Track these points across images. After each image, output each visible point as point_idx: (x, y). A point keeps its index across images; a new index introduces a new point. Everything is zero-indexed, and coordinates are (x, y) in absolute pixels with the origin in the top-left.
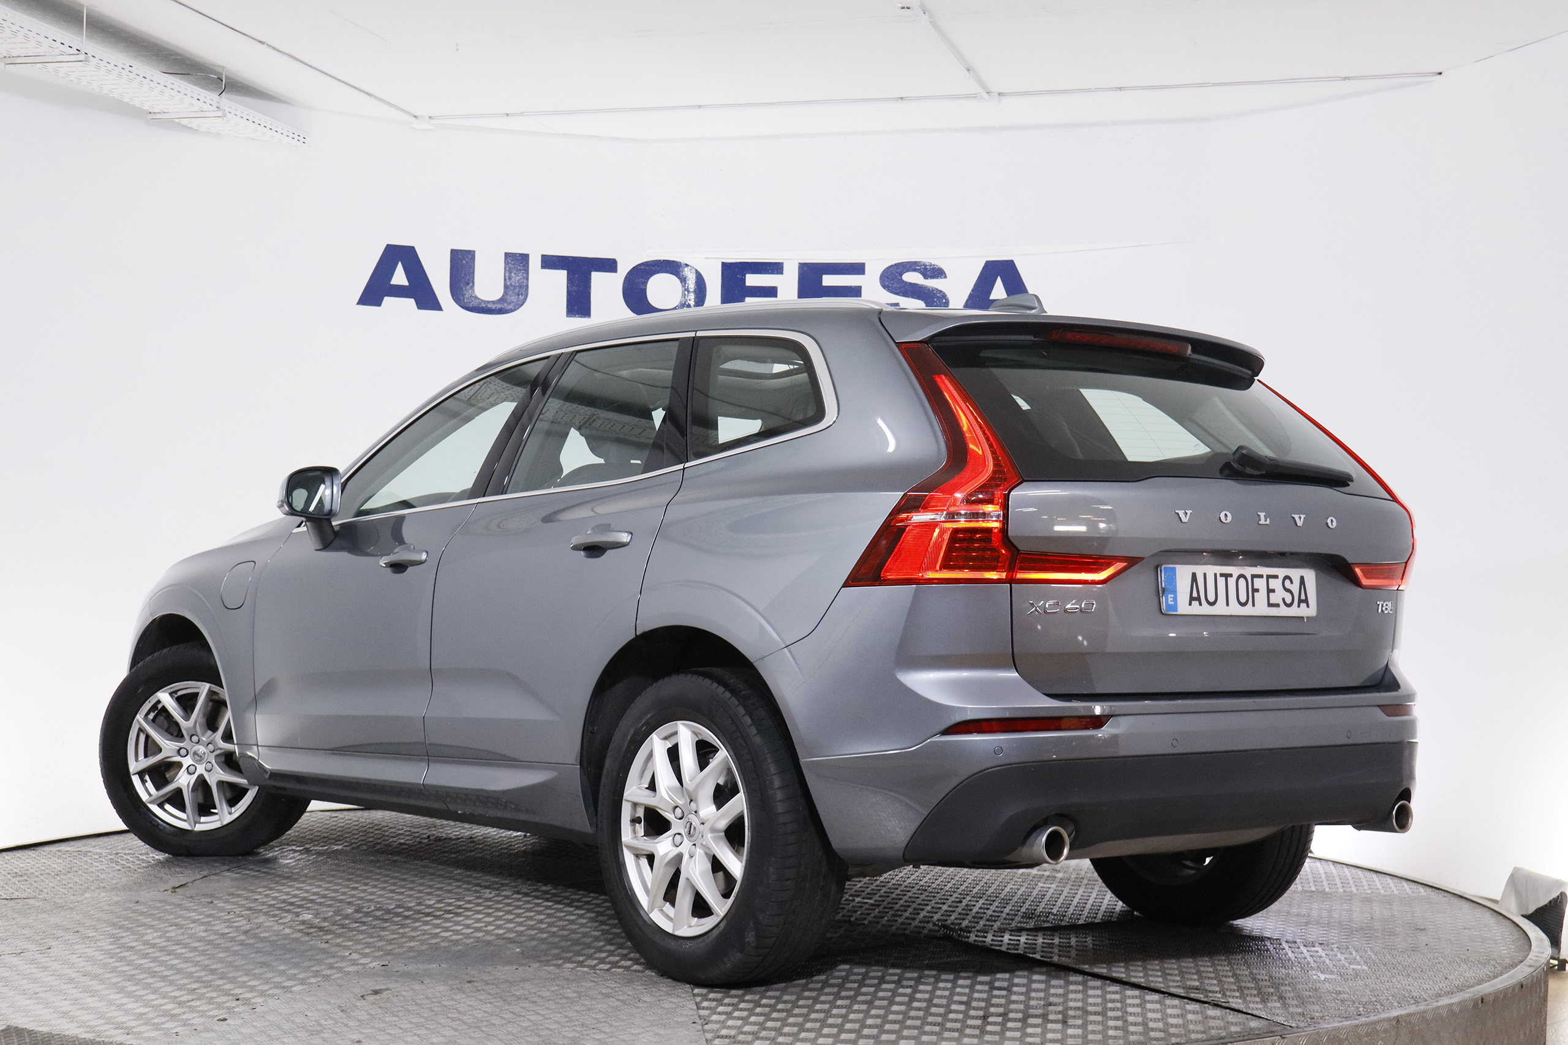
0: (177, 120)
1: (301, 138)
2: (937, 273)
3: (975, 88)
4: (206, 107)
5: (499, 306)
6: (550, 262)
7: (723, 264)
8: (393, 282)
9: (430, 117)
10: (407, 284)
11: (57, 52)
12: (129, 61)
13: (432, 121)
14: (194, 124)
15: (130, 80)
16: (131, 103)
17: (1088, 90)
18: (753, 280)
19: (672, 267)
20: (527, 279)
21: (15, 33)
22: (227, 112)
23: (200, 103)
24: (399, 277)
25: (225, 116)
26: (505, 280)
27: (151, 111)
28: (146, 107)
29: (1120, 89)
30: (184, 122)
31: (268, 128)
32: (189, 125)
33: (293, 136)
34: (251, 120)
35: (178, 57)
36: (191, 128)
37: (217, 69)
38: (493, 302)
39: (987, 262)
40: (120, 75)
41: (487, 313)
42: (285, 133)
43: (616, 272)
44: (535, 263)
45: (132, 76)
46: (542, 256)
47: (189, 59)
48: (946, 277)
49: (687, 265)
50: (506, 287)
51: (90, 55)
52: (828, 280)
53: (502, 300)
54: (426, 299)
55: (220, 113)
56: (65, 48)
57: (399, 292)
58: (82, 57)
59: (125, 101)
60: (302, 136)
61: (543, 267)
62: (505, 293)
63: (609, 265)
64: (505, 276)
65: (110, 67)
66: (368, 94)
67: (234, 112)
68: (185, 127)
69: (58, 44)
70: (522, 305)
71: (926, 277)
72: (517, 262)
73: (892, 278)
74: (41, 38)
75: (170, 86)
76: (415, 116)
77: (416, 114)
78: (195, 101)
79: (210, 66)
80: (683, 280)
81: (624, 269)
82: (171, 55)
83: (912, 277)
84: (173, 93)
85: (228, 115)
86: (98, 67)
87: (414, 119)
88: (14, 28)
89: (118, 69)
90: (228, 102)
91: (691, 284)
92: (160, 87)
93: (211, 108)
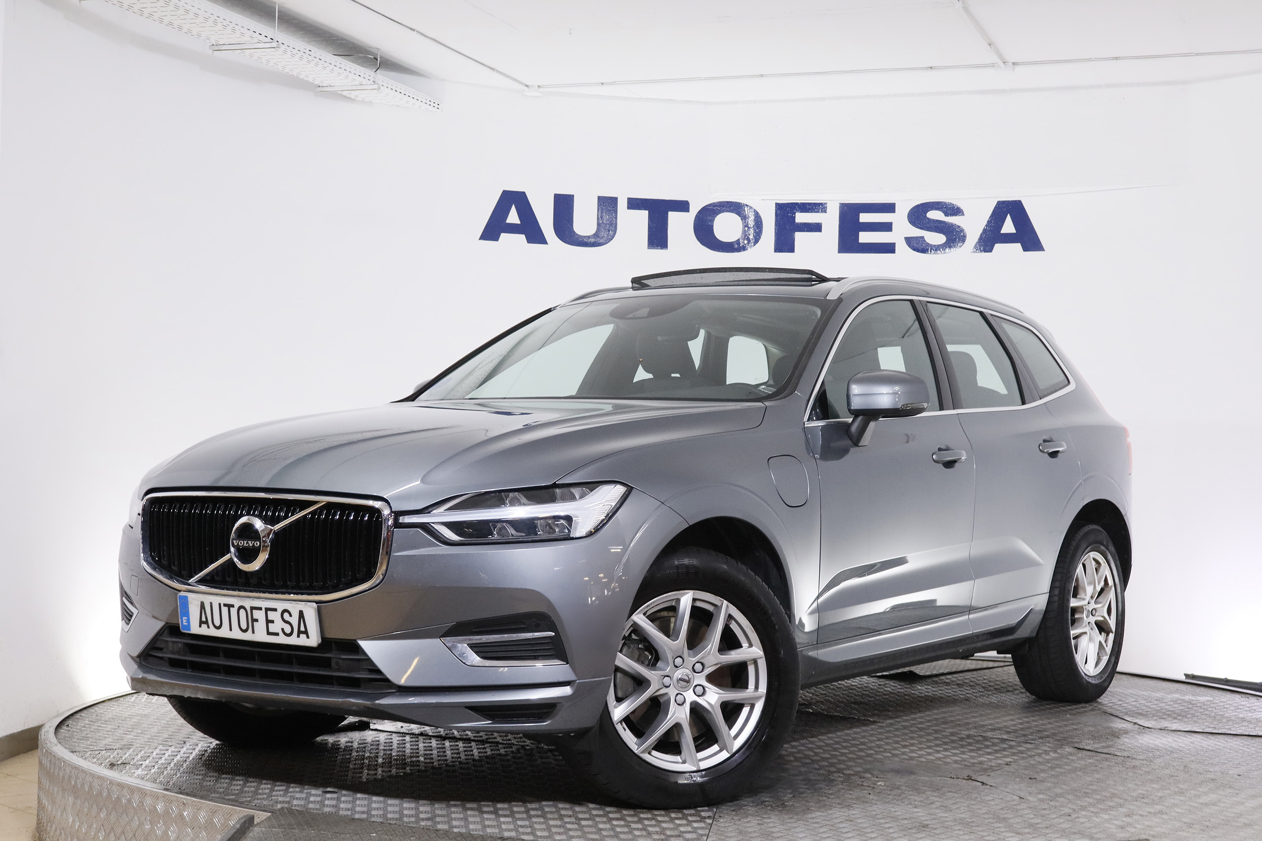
0: (340, 92)
1: (436, 105)
2: (954, 211)
3: (995, 59)
4: (365, 81)
5: (592, 240)
6: (635, 204)
7: (777, 204)
8: (507, 222)
9: (539, 86)
10: (519, 223)
11: (256, 40)
12: (309, 47)
13: (541, 90)
14: (353, 95)
15: (309, 62)
16: (306, 79)
17: (1089, 60)
18: (801, 218)
19: (736, 208)
20: (616, 218)
21: (225, 27)
22: (380, 85)
23: (361, 79)
24: (513, 217)
25: (379, 88)
26: (598, 218)
27: (320, 85)
28: (317, 82)
29: (1116, 58)
30: (345, 93)
31: (411, 97)
32: (348, 96)
33: (430, 103)
34: (399, 91)
35: (344, 42)
36: (350, 98)
37: (373, 51)
38: (589, 237)
39: (998, 202)
40: (301, 58)
41: (583, 246)
42: (424, 101)
43: (688, 211)
44: (622, 205)
45: (310, 58)
46: (628, 199)
47: (353, 44)
48: (963, 215)
49: (747, 205)
50: (599, 225)
51: (280, 42)
52: (864, 218)
53: (596, 235)
54: (535, 235)
55: (376, 86)
56: (262, 38)
57: (513, 229)
58: (274, 44)
59: (301, 77)
60: (436, 103)
61: (629, 208)
62: (598, 229)
63: (682, 206)
64: (598, 215)
65: (295, 52)
66: (491, 68)
67: (386, 85)
68: (345, 97)
69: (257, 35)
70: (612, 239)
71: (946, 215)
72: (607, 204)
73: (918, 216)
74: (244, 31)
75: (338, 65)
76: (526, 86)
77: (527, 84)
78: (357, 77)
79: (369, 49)
80: (744, 218)
81: (695, 209)
82: (339, 40)
83: (935, 215)
84: (341, 71)
85: (382, 88)
86: (285, 52)
87: (526, 87)
88: (225, 23)
89: (301, 53)
90: (383, 77)
91: (751, 222)
92: (331, 67)
93: (369, 82)
